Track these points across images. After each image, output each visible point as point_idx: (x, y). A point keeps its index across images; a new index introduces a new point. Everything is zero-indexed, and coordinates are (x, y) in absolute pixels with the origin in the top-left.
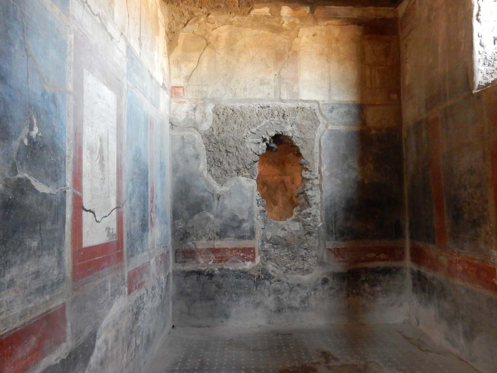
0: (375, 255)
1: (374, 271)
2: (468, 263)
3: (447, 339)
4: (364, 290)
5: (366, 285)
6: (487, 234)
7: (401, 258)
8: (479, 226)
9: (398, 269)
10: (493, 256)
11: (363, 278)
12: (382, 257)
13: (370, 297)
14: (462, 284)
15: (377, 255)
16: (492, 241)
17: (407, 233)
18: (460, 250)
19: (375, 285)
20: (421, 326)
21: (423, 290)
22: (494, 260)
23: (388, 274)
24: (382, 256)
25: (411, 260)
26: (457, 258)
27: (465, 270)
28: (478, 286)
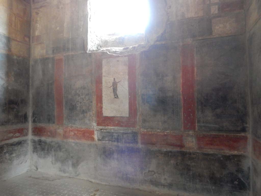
0: (13, 134)
1: (12, 145)
2: (78, 130)
3: (60, 170)
4: (6, 159)
5: (7, 155)
6: (91, 116)
7: (27, 135)
8: (86, 112)
9: (25, 141)
10: (93, 126)
11: (5, 151)
12: (17, 136)
13: (9, 161)
14: (73, 141)
15: (14, 134)
16: (93, 119)
17: (30, 119)
18: (73, 125)
19: (12, 154)
20: (39, 170)
21: (43, 149)
22: (93, 127)
23: (20, 145)
24: (17, 134)
25: (32, 135)
26: (71, 129)
27: (75, 134)
28: (83, 140)
